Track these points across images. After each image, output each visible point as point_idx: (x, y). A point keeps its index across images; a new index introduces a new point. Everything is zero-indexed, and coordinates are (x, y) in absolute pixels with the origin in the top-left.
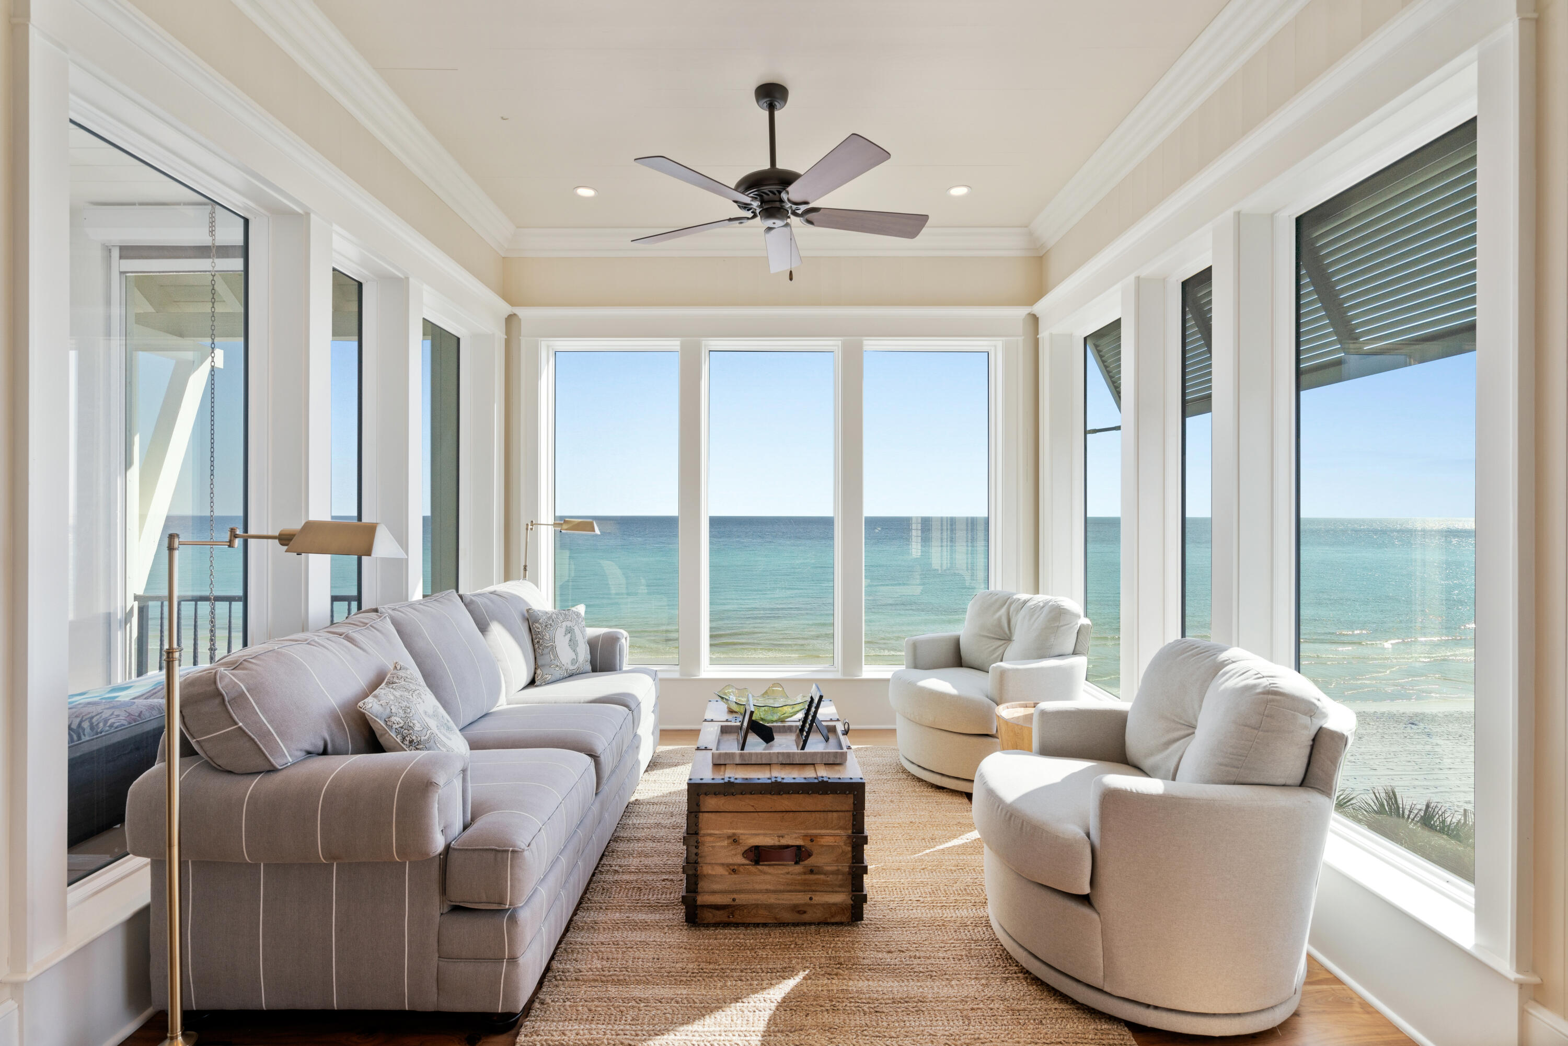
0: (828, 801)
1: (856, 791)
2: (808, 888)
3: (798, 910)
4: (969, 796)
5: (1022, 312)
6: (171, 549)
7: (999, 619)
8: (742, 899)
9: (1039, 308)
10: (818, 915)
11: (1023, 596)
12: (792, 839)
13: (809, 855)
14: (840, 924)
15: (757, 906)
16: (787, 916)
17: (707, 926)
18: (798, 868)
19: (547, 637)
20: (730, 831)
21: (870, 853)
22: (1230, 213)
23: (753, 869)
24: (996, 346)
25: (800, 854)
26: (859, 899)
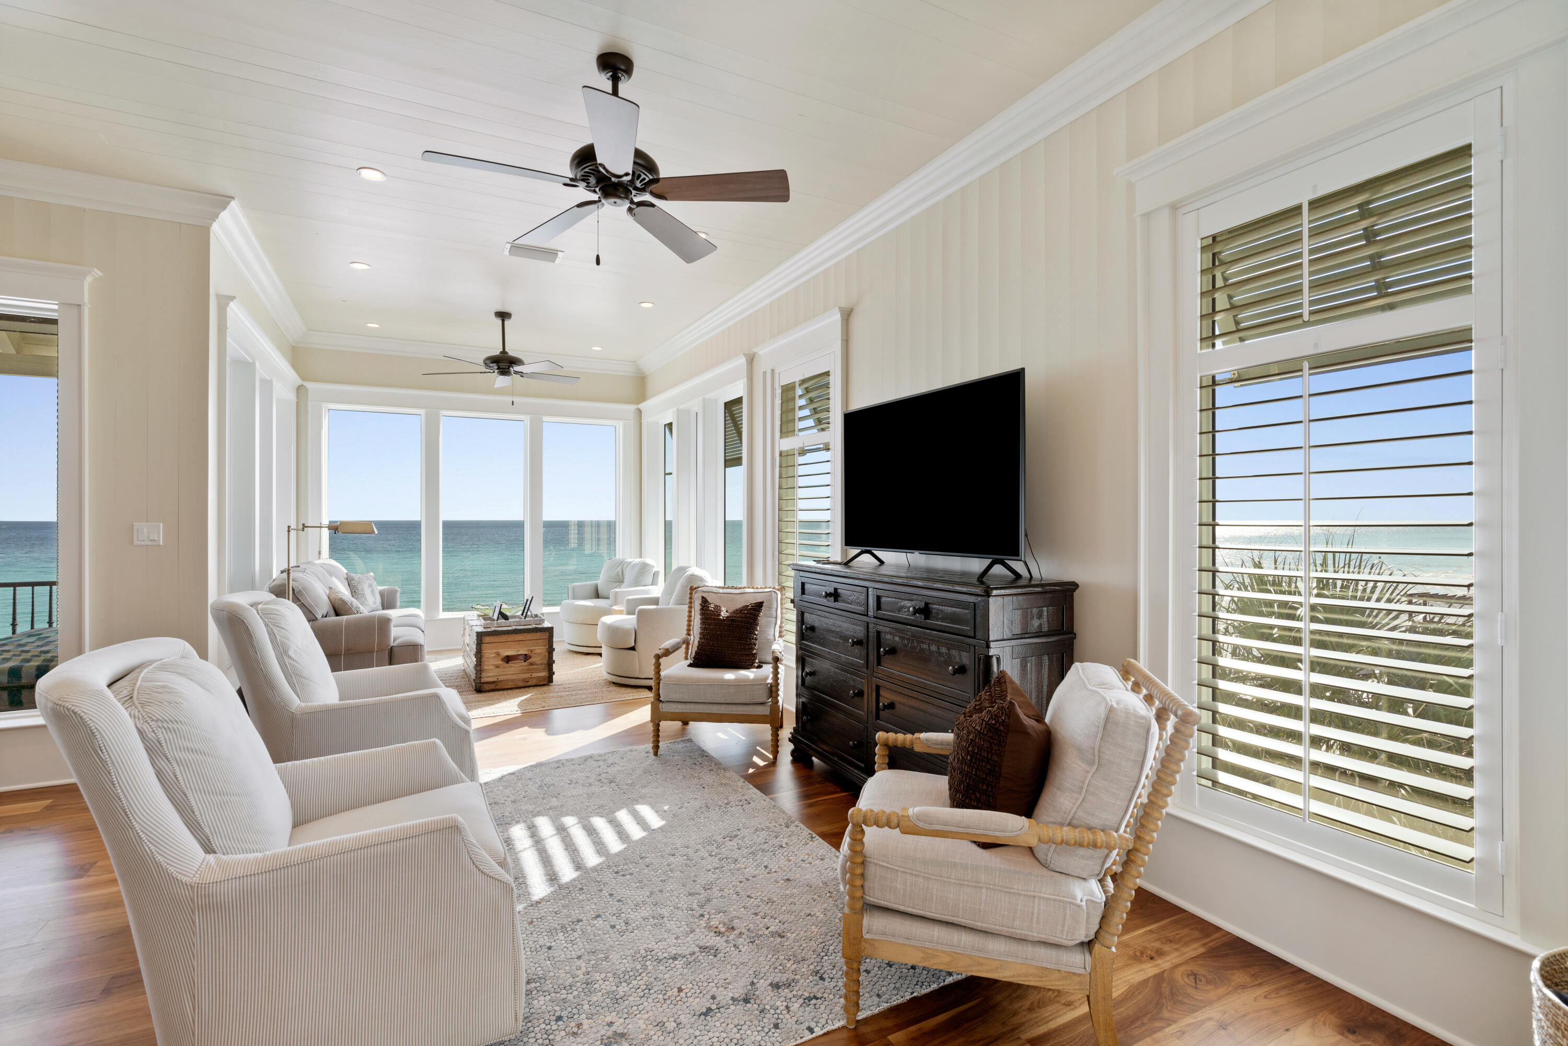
0: (538, 635)
1: (550, 631)
2: (529, 671)
3: (525, 680)
4: (600, 655)
5: (633, 407)
6: (289, 531)
7: (618, 573)
8: (501, 678)
9: (642, 406)
10: (534, 682)
11: (630, 560)
12: (523, 652)
13: (530, 657)
14: (544, 685)
15: (508, 680)
16: (522, 684)
17: (485, 692)
18: (526, 664)
19: (360, 588)
20: (496, 651)
21: (555, 667)
22: (701, 398)
23: (506, 665)
24: (620, 425)
25: (526, 657)
26: (551, 673)
